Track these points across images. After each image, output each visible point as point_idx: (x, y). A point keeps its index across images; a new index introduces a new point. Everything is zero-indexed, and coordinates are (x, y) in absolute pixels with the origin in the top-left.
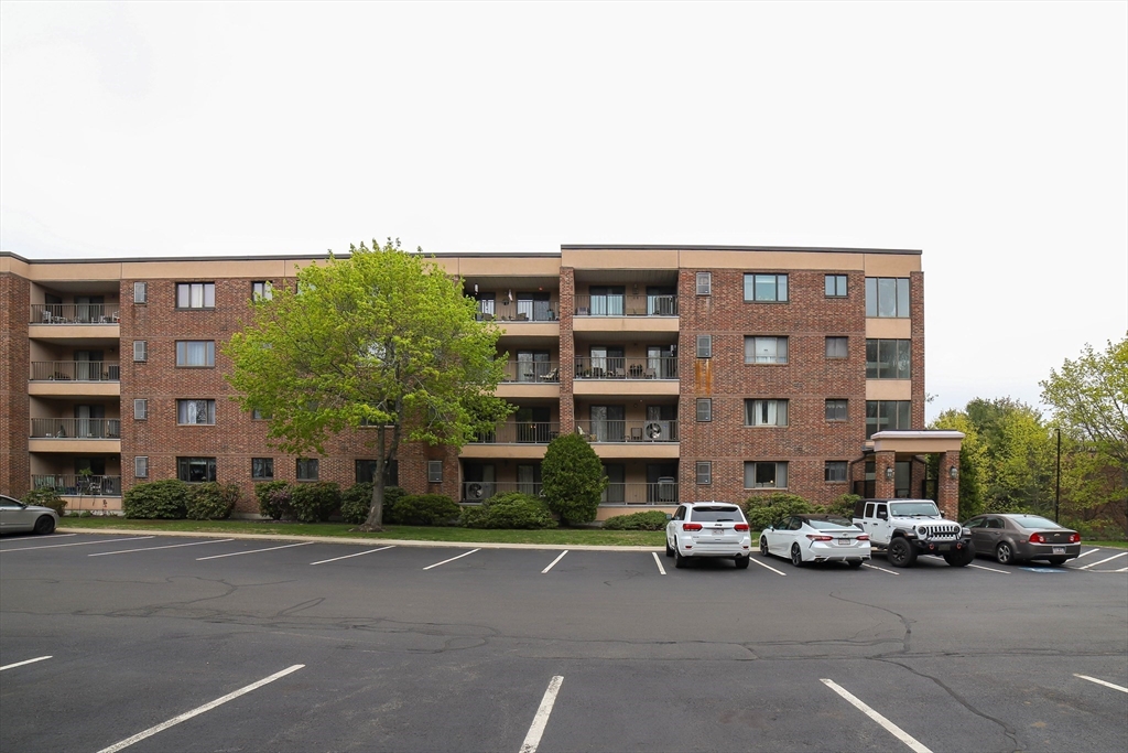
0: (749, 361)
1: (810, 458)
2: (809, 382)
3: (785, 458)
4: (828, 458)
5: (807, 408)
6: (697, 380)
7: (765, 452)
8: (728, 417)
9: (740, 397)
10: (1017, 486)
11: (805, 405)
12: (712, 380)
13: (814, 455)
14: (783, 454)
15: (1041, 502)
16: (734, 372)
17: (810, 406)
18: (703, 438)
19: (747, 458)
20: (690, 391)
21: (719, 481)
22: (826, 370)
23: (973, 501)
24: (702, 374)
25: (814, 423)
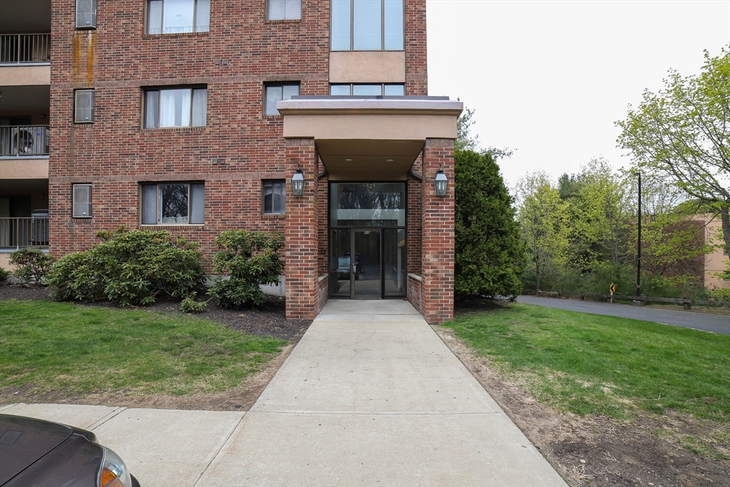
0: (154, 30)
1: (238, 176)
2: (237, 57)
3: (199, 176)
4: (265, 175)
5: (234, 98)
6: (72, 62)
7: (169, 168)
8: (116, 116)
9: (134, 86)
10: (596, 239)
11: (230, 92)
12: (95, 62)
13: (243, 170)
14: (196, 169)
15: (619, 257)
16: (127, 48)
17: (238, 94)
18: (82, 148)
19: (143, 177)
20: (65, 79)
21: (102, 214)
22: (265, 38)
23: (503, 247)
24: (82, 54)
25: (243, 121)
